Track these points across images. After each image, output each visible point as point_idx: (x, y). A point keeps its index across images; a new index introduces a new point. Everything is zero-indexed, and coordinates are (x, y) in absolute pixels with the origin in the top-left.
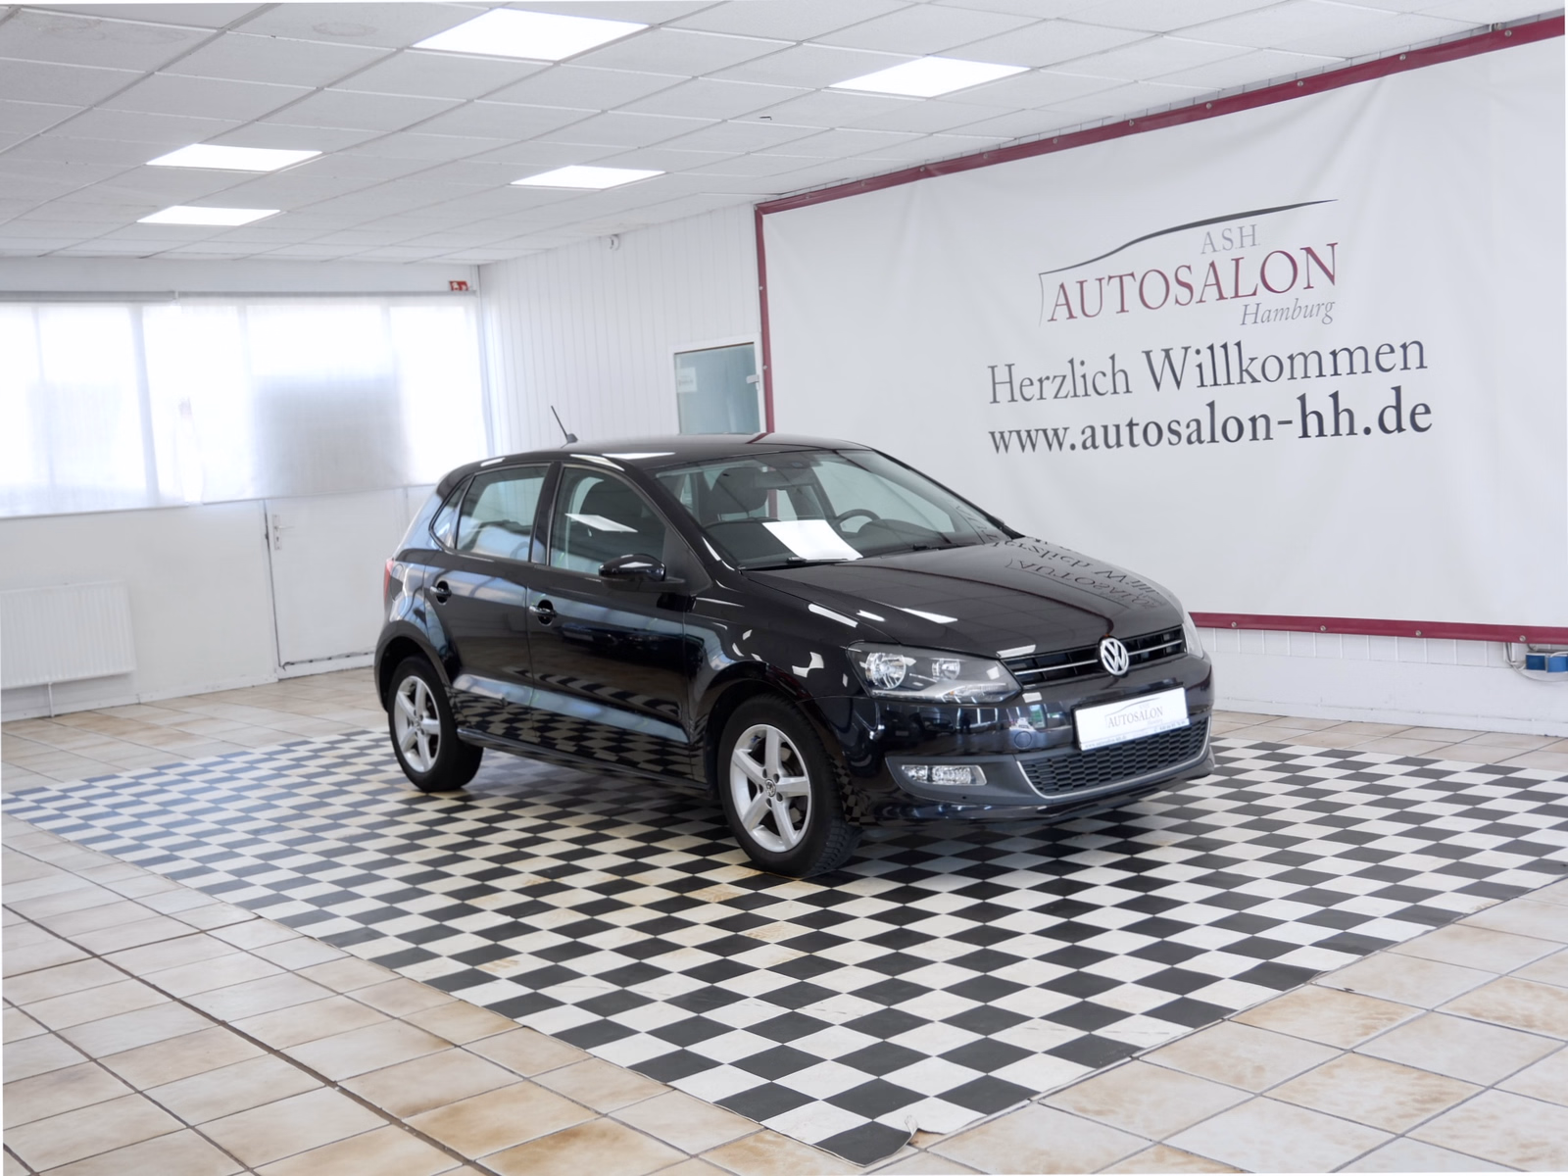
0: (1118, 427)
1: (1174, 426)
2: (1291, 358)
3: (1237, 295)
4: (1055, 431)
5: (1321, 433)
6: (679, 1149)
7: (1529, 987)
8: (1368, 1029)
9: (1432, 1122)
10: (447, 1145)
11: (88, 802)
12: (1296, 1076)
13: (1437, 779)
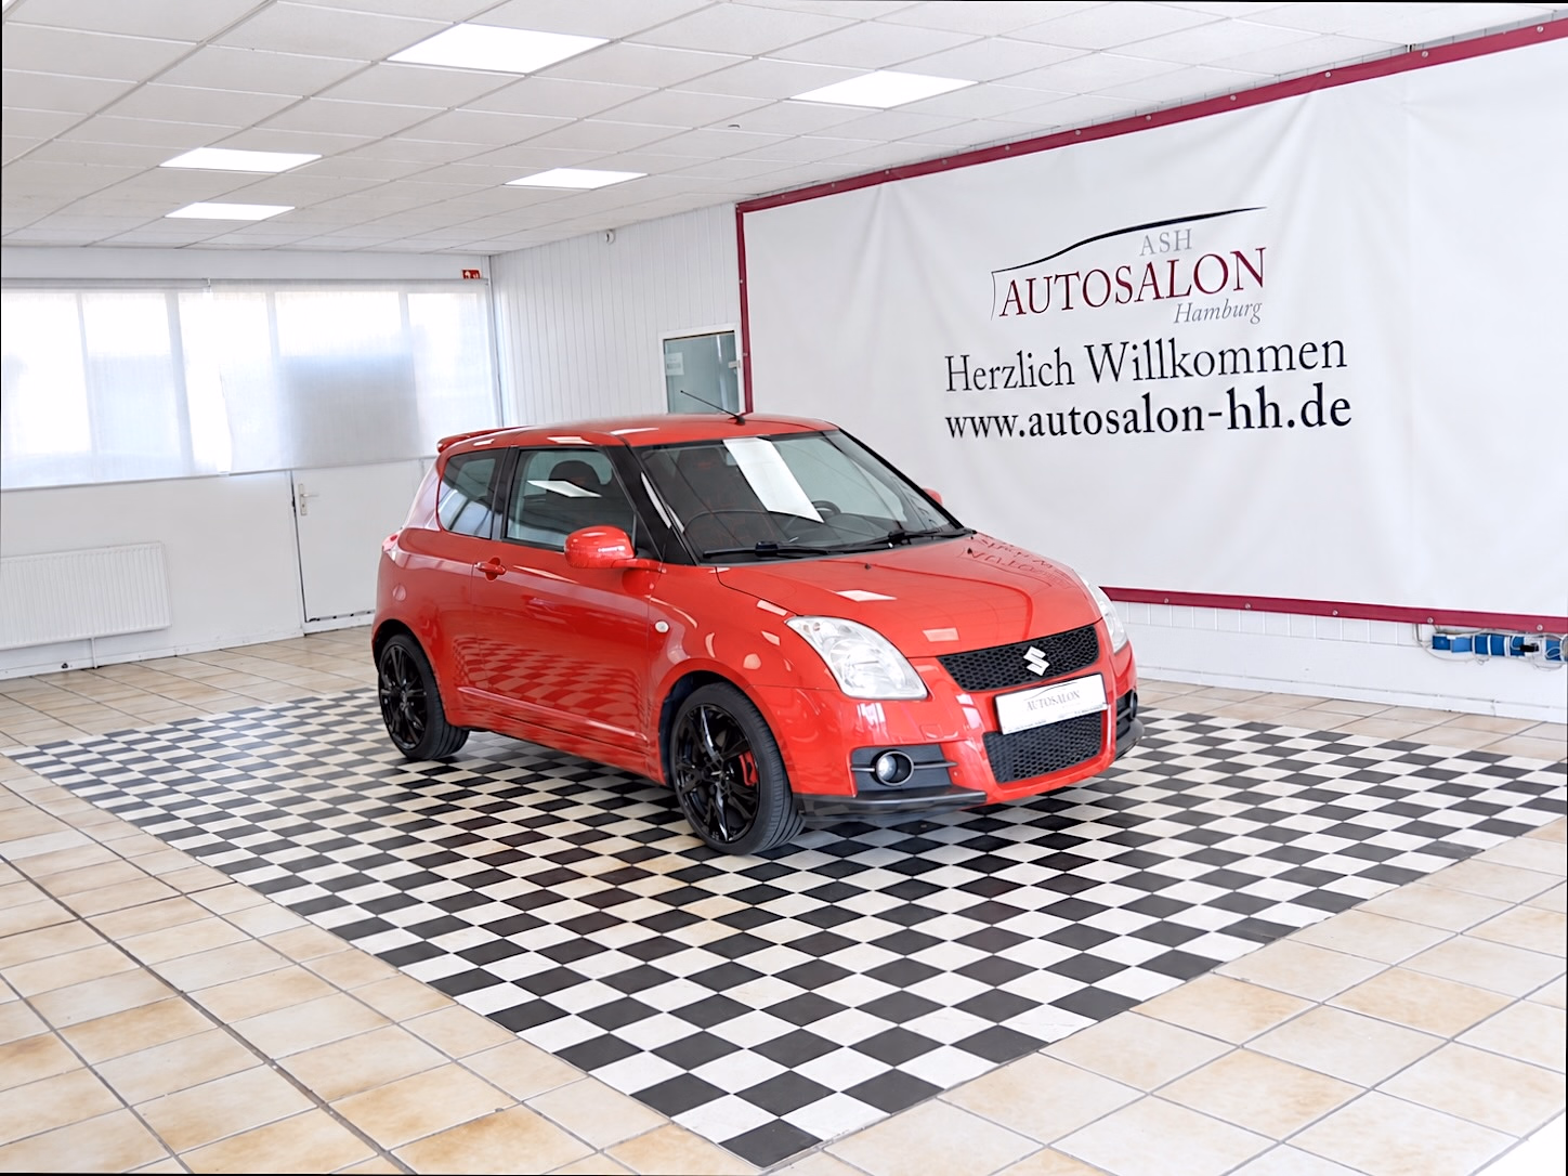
0: (1061, 415)
1: (1112, 416)
2: (1222, 354)
3: (1172, 295)
4: (1006, 418)
5: (1249, 425)
6: (587, 1143)
7: (1416, 979)
8: (1261, 1022)
9: (1311, 1127)
10: (365, 1132)
11: (104, 758)
12: (1185, 1075)
13: (1347, 755)
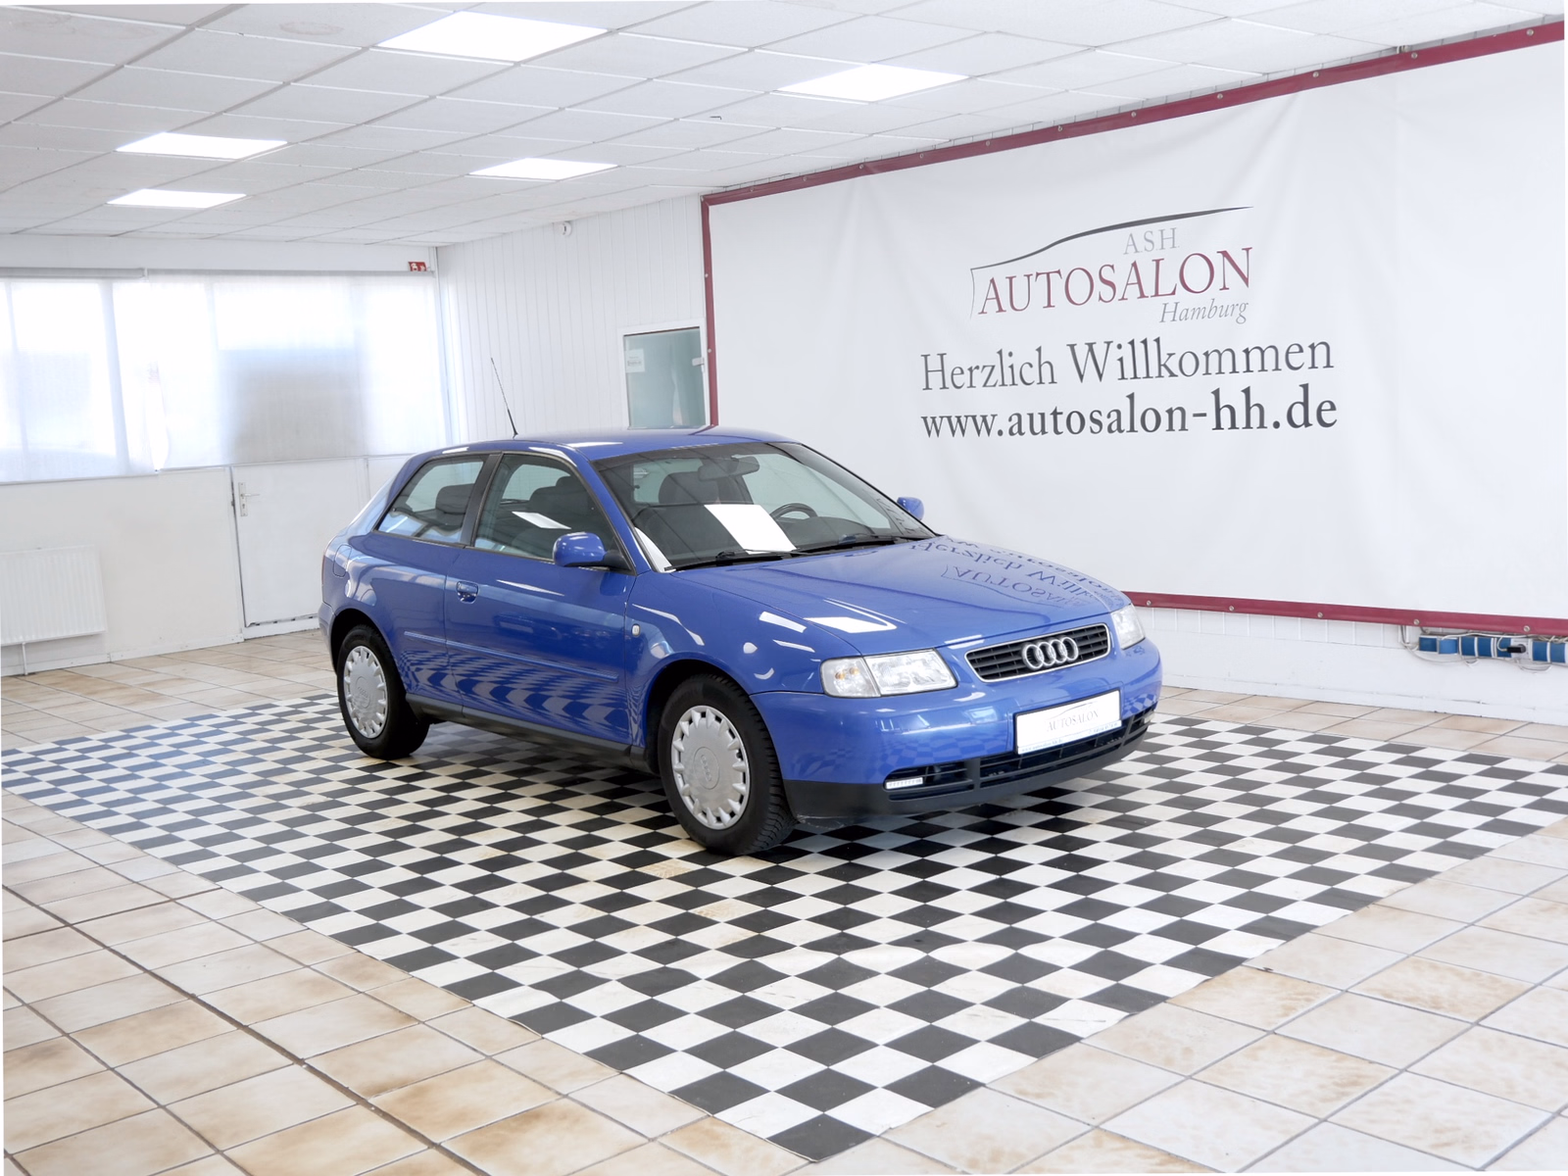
0: (1043, 415)
1: (1096, 416)
2: (1207, 354)
3: (1157, 294)
4: (984, 418)
5: (1233, 426)
6: (637, 1132)
7: (1435, 967)
8: (1288, 1009)
9: (1352, 1106)
10: (413, 1127)
11: (58, 766)
12: (1222, 1059)
13: (1345, 758)
